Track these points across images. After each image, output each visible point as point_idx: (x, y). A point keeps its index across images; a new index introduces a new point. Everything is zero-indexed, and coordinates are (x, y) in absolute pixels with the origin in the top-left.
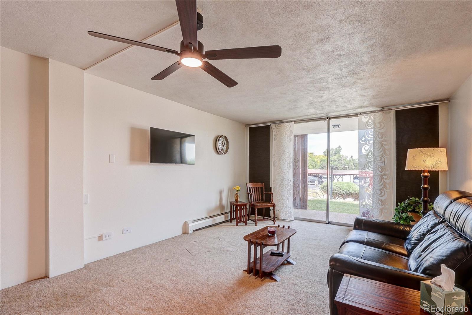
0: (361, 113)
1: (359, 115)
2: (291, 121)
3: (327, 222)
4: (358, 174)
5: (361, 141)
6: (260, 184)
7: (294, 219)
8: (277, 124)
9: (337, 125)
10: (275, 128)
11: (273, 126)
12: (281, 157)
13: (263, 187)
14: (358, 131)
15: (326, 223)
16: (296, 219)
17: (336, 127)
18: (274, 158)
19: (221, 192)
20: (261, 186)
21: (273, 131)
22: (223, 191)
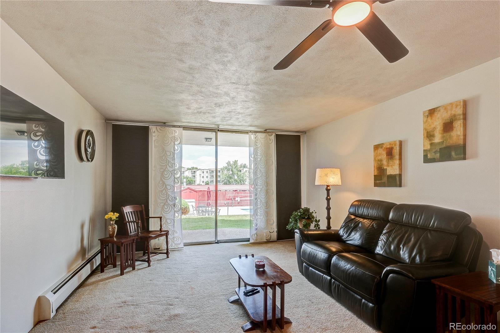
0: (251, 131)
1: (249, 132)
2: (179, 127)
3: (216, 241)
4: (249, 189)
5: (251, 158)
6: (137, 206)
7: (183, 246)
8: (159, 127)
9: (209, 139)
10: (156, 132)
11: (153, 129)
12: (166, 169)
13: (142, 210)
14: (248, 148)
15: (216, 243)
16: (186, 245)
17: (208, 140)
18: (154, 170)
19: (82, 226)
20: (141, 209)
21: (154, 134)
22: (85, 223)
